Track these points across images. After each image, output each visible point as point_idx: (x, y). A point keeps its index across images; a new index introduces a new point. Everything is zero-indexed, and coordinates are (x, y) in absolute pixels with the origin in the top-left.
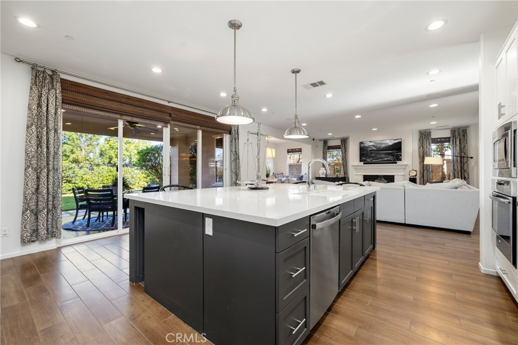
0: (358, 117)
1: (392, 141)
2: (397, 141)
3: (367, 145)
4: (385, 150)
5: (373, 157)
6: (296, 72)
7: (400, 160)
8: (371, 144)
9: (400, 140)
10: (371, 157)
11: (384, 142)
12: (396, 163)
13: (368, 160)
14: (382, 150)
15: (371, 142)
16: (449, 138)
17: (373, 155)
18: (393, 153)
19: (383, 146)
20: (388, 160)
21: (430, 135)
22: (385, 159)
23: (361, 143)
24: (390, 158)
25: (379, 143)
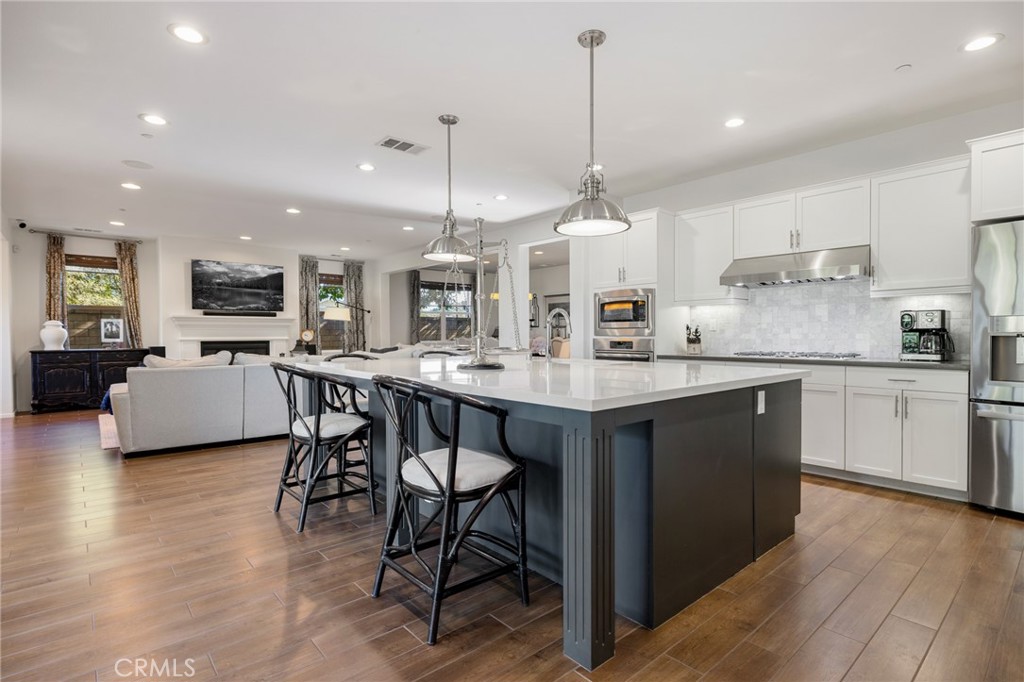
0: (292, 211)
1: (266, 269)
2: (276, 271)
3: (211, 271)
4: (250, 288)
5: (225, 300)
6: (449, 121)
7: (281, 309)
8: (220, 269)
9: (280, 270)
10: (220, 299)
11: (250, 269)
12: (275, 315)
13: (214, 305)
14: (246, 287)
15: (218, 263)
16: (341, 277)
17: (226, 295)
18: (268, 294)
19: (248, 277)
20: (257, 309)
21: (317, 267)
22: (252, 306)
23: (195, 263)
24: (262, 304)
25: (239, 271)
